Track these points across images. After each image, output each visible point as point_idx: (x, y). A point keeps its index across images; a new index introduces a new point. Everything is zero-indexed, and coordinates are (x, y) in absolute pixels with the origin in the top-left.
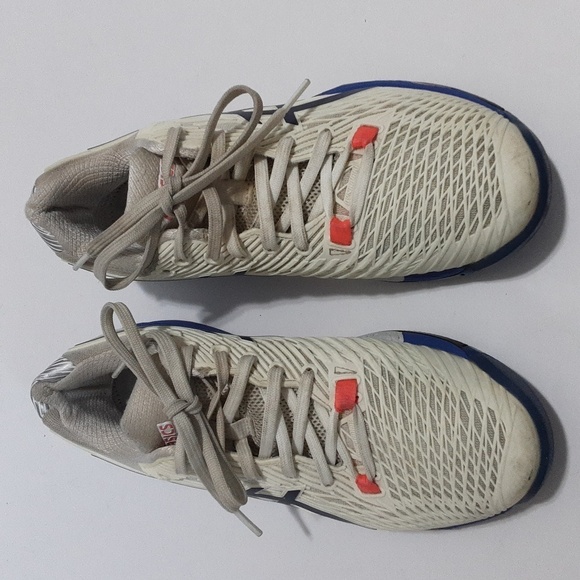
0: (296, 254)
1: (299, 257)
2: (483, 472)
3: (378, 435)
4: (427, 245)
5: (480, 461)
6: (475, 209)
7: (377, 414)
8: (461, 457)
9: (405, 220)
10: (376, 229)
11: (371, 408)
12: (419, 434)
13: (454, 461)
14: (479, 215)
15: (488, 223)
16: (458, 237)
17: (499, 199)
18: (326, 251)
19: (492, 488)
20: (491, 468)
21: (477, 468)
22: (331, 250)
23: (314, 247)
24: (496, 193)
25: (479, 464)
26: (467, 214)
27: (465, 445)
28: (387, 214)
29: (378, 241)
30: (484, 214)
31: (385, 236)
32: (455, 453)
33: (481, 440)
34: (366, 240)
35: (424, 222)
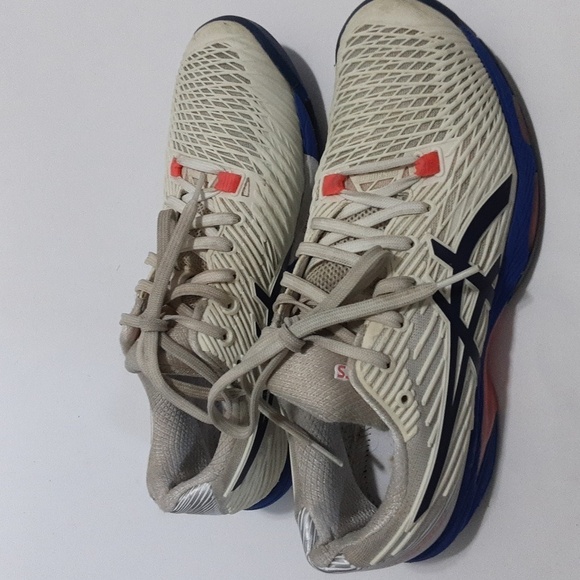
0: (242, 227)
1: (245, 225)
2: (397, 42)
3: (371, 151)
4: (252, 109)
5: (387, 45)
6: (224, 65)
7: (352, 153)
8: (385, 65)
9: (227, 125)
10: (233, 152)
11: (347, 160)
12: (367, 108)
13: (389, 71)
14: (227, 61)
15: (235, 55)
16: (247, 81)
17: (217, 45)
18: (243, 199)
19: (414, 32)
20: (392, 33)
21: (394, 48)
22: (243, 195)
23: (238, 210)
24: (213, 48)
25: (389, 46)
26: (226, 72)
27: (373, 61)
28: (221, 141)
29: (243, 151)
30: (227, 57)
31: (238, 145)
32: (381, 71)
33: (367, 47)
34: (241, 162)
35: (231, 109)
